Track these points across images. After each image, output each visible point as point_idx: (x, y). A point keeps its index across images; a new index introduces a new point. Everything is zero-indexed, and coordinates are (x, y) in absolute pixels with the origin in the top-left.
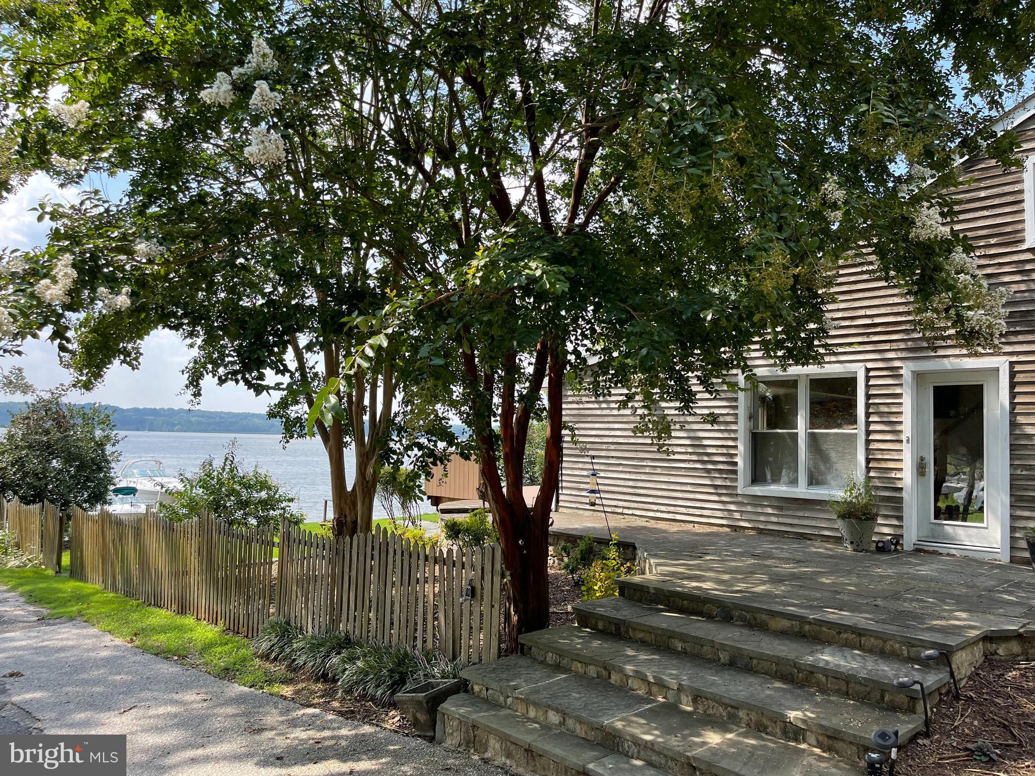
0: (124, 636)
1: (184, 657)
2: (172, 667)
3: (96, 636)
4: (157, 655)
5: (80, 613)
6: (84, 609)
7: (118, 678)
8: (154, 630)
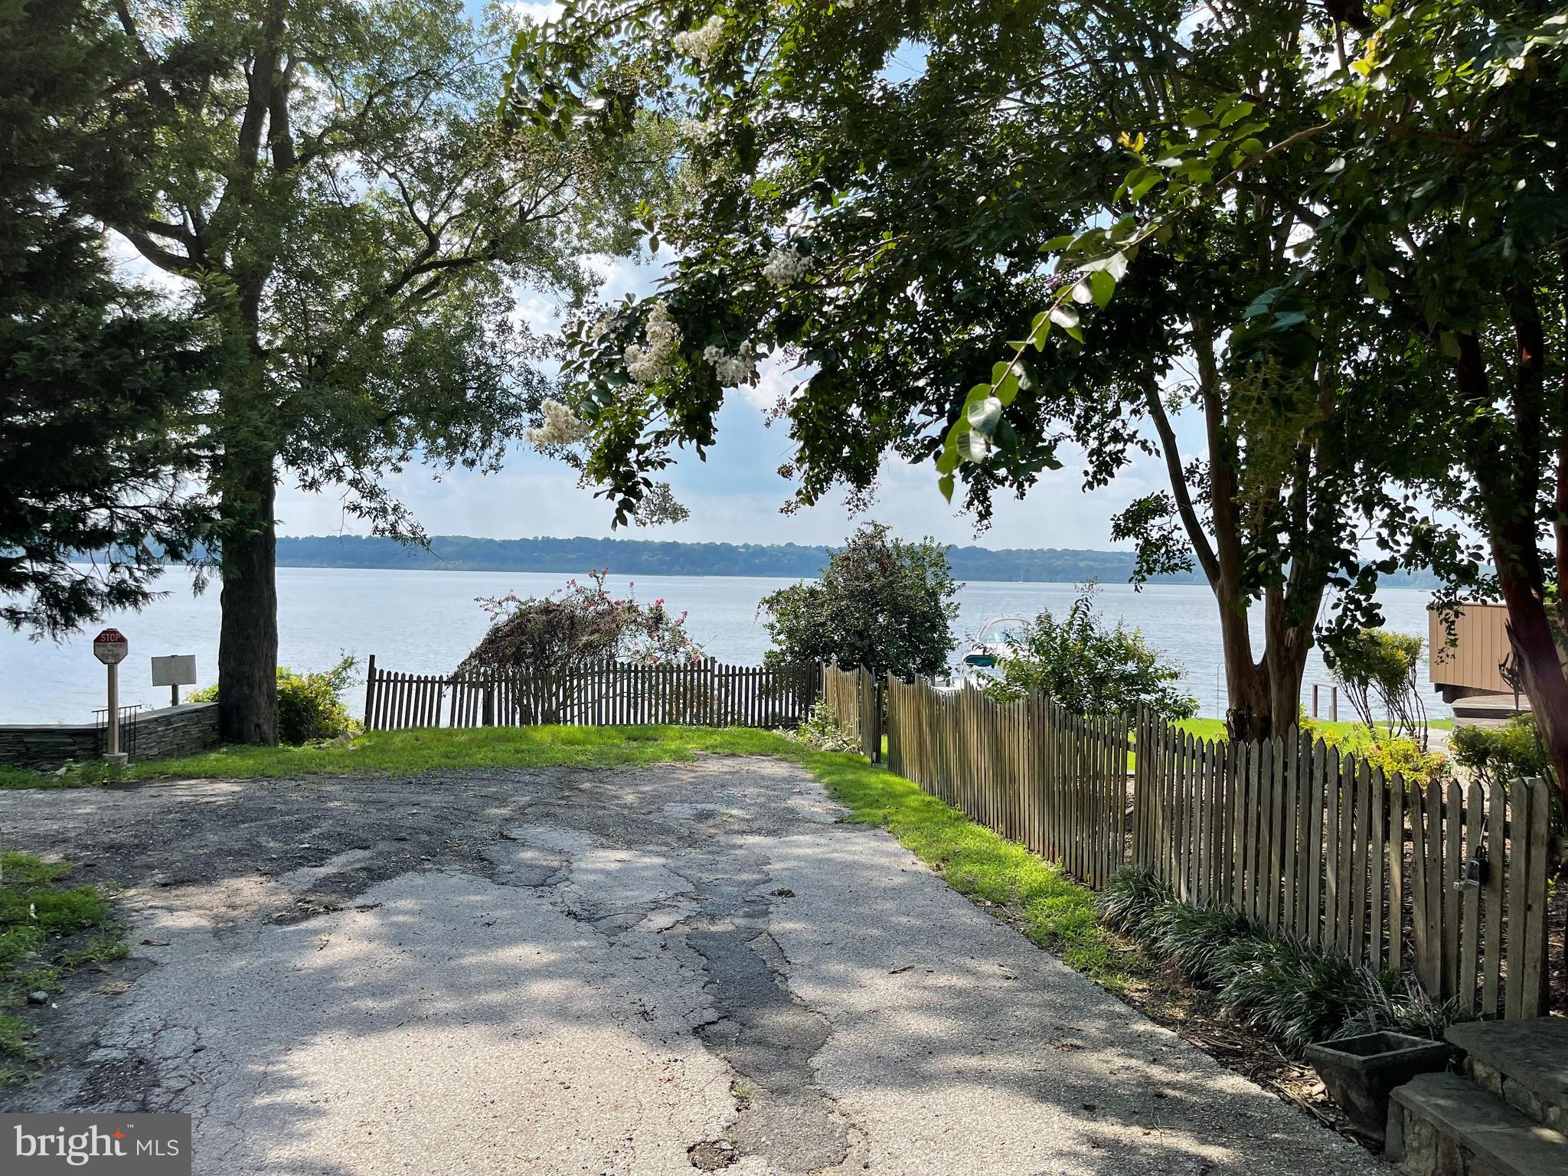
0: (929, 859)
1: (999, 904)
2: (978, 916)
3: (896, 855)
4: (965, 894)
5: (886, 821)
6: (891, 814)
7: (904, 920)
8: (969, 856)
